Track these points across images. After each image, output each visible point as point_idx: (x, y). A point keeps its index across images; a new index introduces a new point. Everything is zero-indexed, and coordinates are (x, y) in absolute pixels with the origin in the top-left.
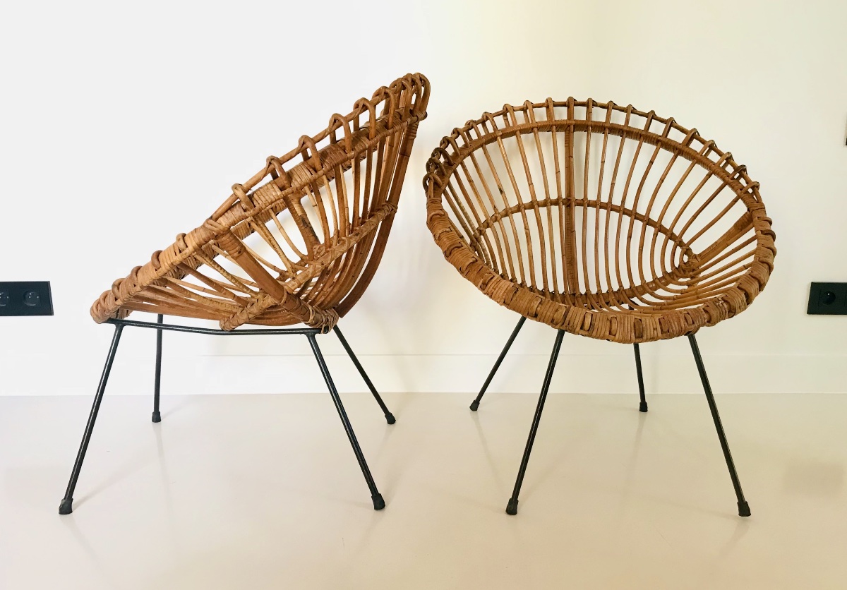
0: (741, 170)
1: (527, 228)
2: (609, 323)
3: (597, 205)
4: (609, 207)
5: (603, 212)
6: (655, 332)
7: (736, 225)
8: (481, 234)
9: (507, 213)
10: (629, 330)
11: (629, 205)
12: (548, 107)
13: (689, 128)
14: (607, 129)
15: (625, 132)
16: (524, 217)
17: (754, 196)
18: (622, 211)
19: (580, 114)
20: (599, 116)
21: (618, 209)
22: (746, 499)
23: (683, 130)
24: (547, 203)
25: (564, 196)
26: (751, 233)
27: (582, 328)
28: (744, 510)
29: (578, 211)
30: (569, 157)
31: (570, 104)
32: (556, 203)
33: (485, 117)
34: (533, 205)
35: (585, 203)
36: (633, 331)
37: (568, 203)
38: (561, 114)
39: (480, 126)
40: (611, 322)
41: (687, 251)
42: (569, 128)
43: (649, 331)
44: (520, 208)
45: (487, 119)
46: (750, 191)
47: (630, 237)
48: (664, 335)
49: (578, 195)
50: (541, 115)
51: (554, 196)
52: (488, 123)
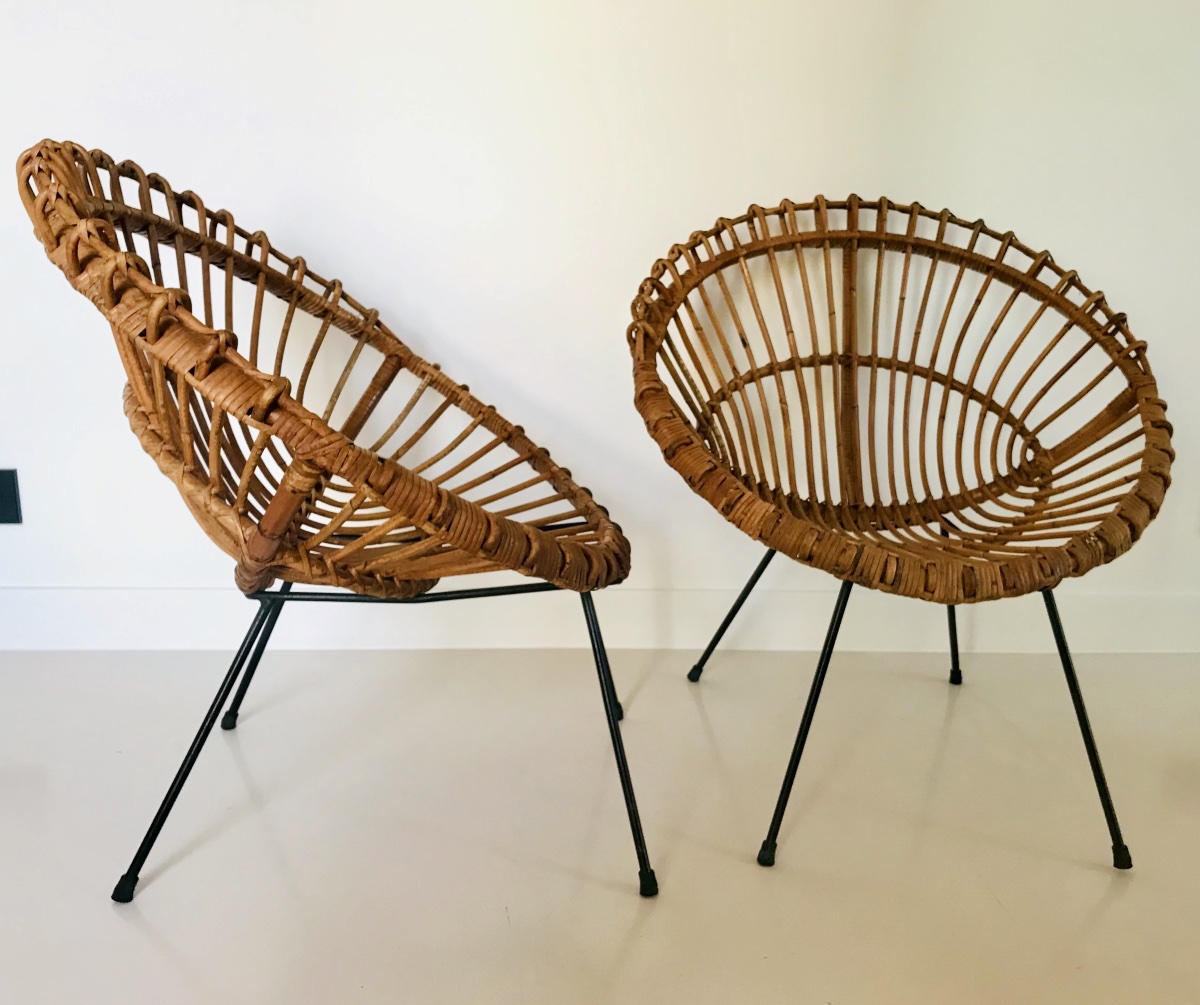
0: (1119, 321)
1: (783, 401)
2: (923, 573)
3: (893, 365)
4: (910, 368)
5: (901, 377)
6: (995, 587)
7: (1111, 407)
8: (713, 412)
9: (754, 376)
10: (955, 584)
11: (942, 367)
12: (817, 210)
13: (1038, 249)
14: (910, 245)
15: (938, 251)
16: (780, 383)
17: (1139, 363)
18: (930, 375)
19: (868, 222)
20: (898, 225)
21: (925, 372)
22: (1126, 841)
23: (1028, 252)
24: (815, 361)
25: (840, 351)
26: (1135, 423)
27: (882, 579)
28: (1122, 858)
29: (863, 374)
30: (850, 288)
31: (853, 205)
32: (828, 361)
33: (720, 225)
34: (793, 364)
35: (874, 362)
36: (961, 585)
37: (847, 362)
38: (838, 221)
39: (712, 240)
40: (927, 571)
41: (1032, 443)
42: (851, 243)
43: (985, 587)
44: (773, 369)
45: (724, 228)
46: (1133, 354)
47: (942, 417)
48: (1008, 592)
49: (864, 350)
50: (807, 223)
51: (825, 350)
52: (725, 235)
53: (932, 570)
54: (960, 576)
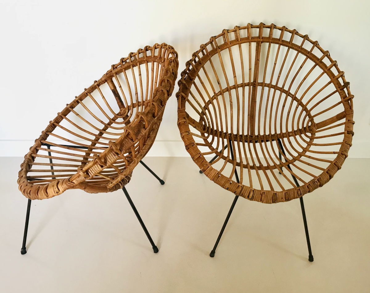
0: (347, 84)
1: (231, 102)
2: (261, 195)
3: (270, 86)
4: (276, 87)
5: (272, 90)
7: (338, 115)
8: (206, 109)
9: (221, 93)
10: (270, 198)
11: (286, 88)
12: (248, 29)
14: (280, 42)
15: (290, 45)
16: (230, 94)
17: (349, 101)
18: (282, 90)
19: (266, 32)
20: (277, 34)
21: (280, 89)
22: (313, 254)
23: (321, 50)
24: (243, 85)
25: (252, 81)
26: (344, 120)
27: (248, 197)
28: (311, 259)
29: (259, 88)
30: (257, 60)
31: (262, 26)
32: (248, 84)
33: (211, 40)
34: (235, 87)
35: (263, 85)
36: (272, 200)
37: (254, 85)
38: (255, 32)
40: (262, 195)
41: (311, 119)
42: (260, 41)
44: (228, 89)
45: (213, 40)
47: (284, 106)
49: (260, 80)
50: (243, 34)
51: (247, 81)
52: (213, 43)
53: (264, 196)
54: (272, 197)
